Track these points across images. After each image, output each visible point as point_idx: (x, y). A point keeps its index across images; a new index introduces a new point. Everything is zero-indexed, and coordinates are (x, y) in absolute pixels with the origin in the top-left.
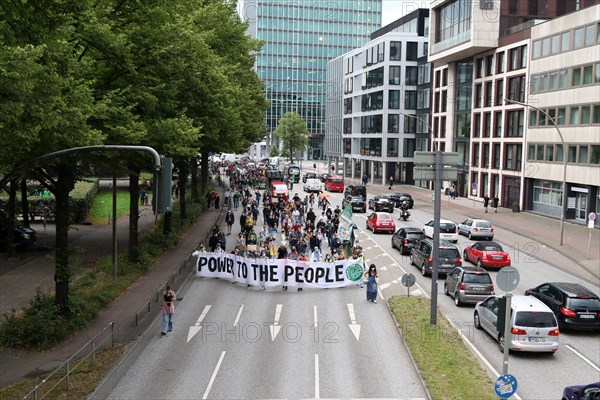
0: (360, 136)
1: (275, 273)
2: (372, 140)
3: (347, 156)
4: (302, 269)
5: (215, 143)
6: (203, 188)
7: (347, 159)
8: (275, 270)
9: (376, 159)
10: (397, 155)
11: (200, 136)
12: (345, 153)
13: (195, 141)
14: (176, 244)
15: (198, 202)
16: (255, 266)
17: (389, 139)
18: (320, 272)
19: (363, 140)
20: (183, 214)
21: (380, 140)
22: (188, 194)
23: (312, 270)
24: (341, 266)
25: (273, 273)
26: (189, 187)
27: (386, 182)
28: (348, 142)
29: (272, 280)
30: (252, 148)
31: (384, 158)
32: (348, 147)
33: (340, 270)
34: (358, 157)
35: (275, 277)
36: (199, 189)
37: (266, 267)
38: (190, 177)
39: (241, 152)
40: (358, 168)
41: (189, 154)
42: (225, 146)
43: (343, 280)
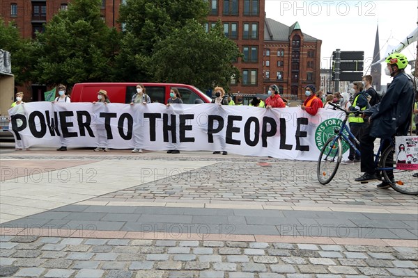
1: (190, 128)
4: (239, 118)
8: (188, 122)
16: (152, 117)
18: (269, 126)
23: (256, 120)
25: (184, 128)
29: (183, 139)
35: (188, 134)
37: (173, 117)
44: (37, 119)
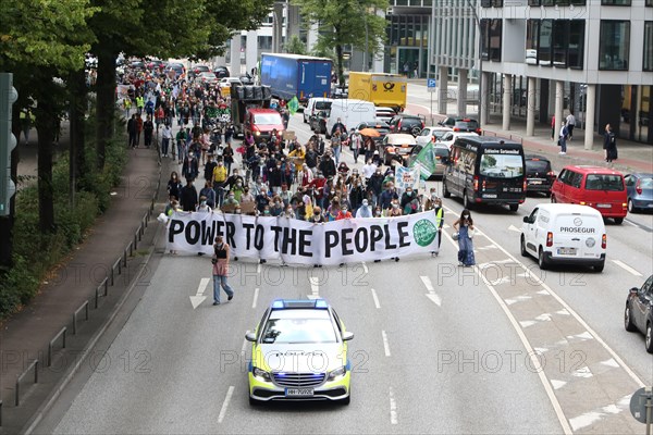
0: (525, 13)
1: (308, 243)
2: (559, 25)
3: (489, 67)
4: (351, 230)
5: (133, 31)
6: (101, 150)
7: (490, 76)
8: (307, 238)
9: (570, 76)
10: (625, 67)
11: (91, 12)
12: (483, 59)
13: (78, 28)
14: (26, 299)
15: (89, 189)
17: (604, 22)
18: (377, 232)
19: (535, 25)
20: (47, 222)
21: (579, 25)
22: (61, 165)
23: (364, 230)
24: (405, 224)
25: (304, 243)
26: (62, 148)
27: (596, 139)
28: (492, 30)
29: (302, 253)
30: (235, 42)
31: (591, 74)
32: (494, 43)
33: (404, 229)
34: (519, 70)
36: (91, 154)
37: (294, 231)
38: (65, 122)
39: (204, 55)
40: (519, 98)
41: (61, 60)
42: (158, 41)
43: (408, 244)
44: (193, 228)
